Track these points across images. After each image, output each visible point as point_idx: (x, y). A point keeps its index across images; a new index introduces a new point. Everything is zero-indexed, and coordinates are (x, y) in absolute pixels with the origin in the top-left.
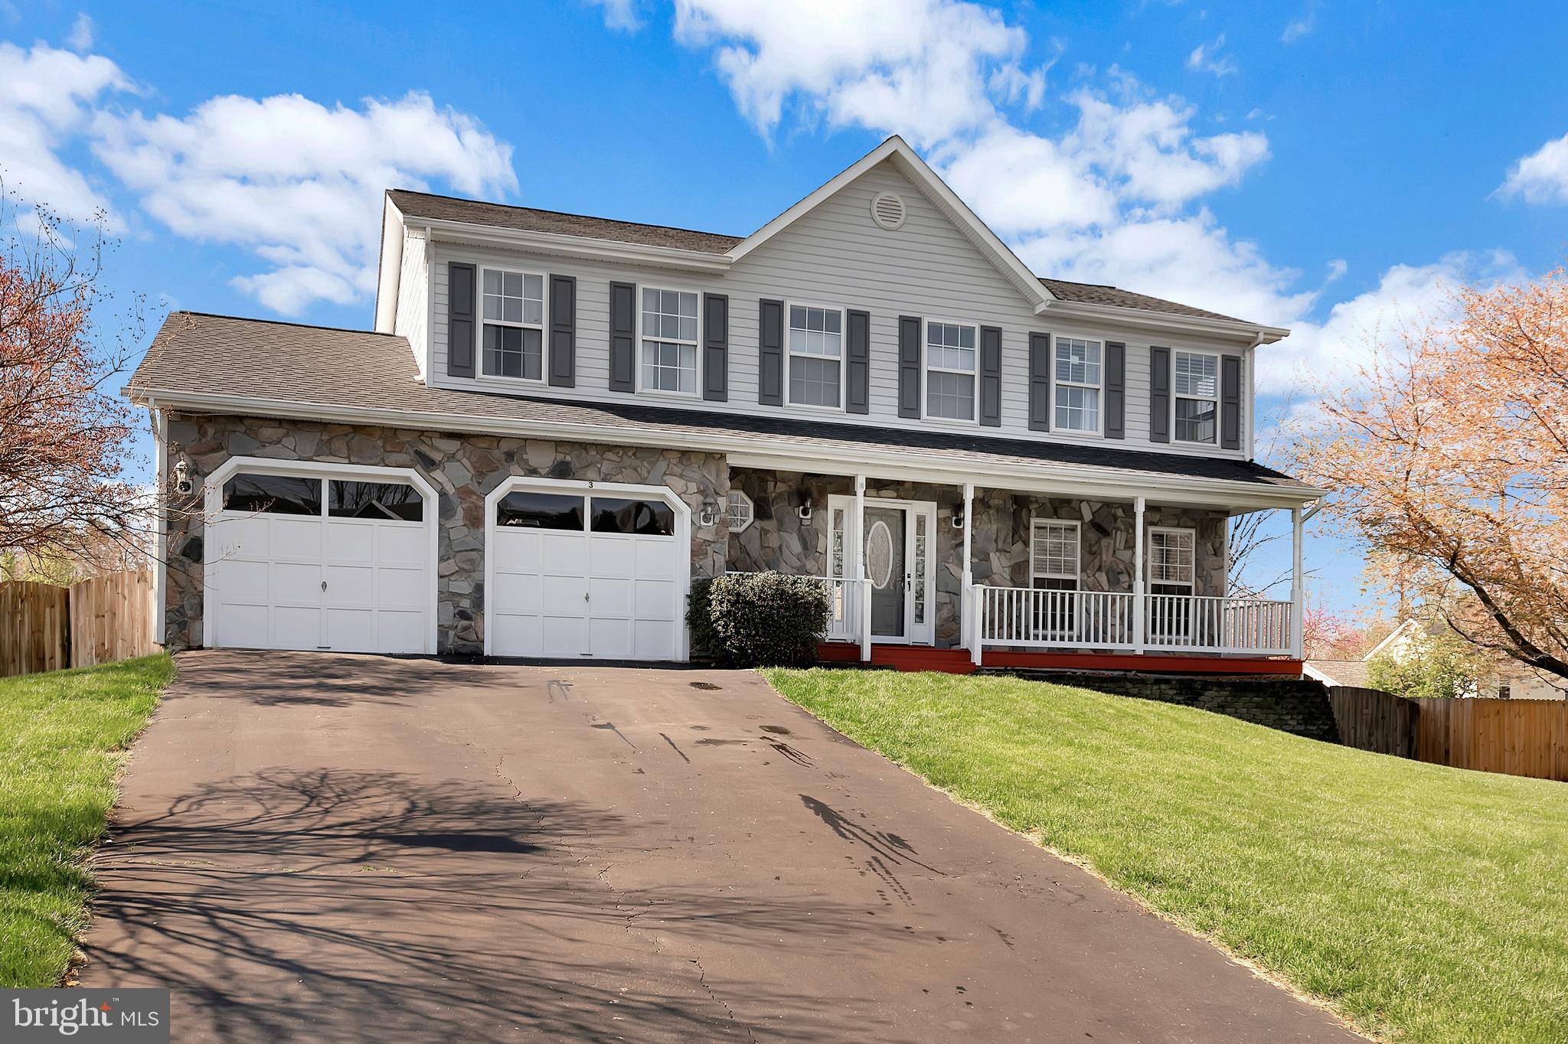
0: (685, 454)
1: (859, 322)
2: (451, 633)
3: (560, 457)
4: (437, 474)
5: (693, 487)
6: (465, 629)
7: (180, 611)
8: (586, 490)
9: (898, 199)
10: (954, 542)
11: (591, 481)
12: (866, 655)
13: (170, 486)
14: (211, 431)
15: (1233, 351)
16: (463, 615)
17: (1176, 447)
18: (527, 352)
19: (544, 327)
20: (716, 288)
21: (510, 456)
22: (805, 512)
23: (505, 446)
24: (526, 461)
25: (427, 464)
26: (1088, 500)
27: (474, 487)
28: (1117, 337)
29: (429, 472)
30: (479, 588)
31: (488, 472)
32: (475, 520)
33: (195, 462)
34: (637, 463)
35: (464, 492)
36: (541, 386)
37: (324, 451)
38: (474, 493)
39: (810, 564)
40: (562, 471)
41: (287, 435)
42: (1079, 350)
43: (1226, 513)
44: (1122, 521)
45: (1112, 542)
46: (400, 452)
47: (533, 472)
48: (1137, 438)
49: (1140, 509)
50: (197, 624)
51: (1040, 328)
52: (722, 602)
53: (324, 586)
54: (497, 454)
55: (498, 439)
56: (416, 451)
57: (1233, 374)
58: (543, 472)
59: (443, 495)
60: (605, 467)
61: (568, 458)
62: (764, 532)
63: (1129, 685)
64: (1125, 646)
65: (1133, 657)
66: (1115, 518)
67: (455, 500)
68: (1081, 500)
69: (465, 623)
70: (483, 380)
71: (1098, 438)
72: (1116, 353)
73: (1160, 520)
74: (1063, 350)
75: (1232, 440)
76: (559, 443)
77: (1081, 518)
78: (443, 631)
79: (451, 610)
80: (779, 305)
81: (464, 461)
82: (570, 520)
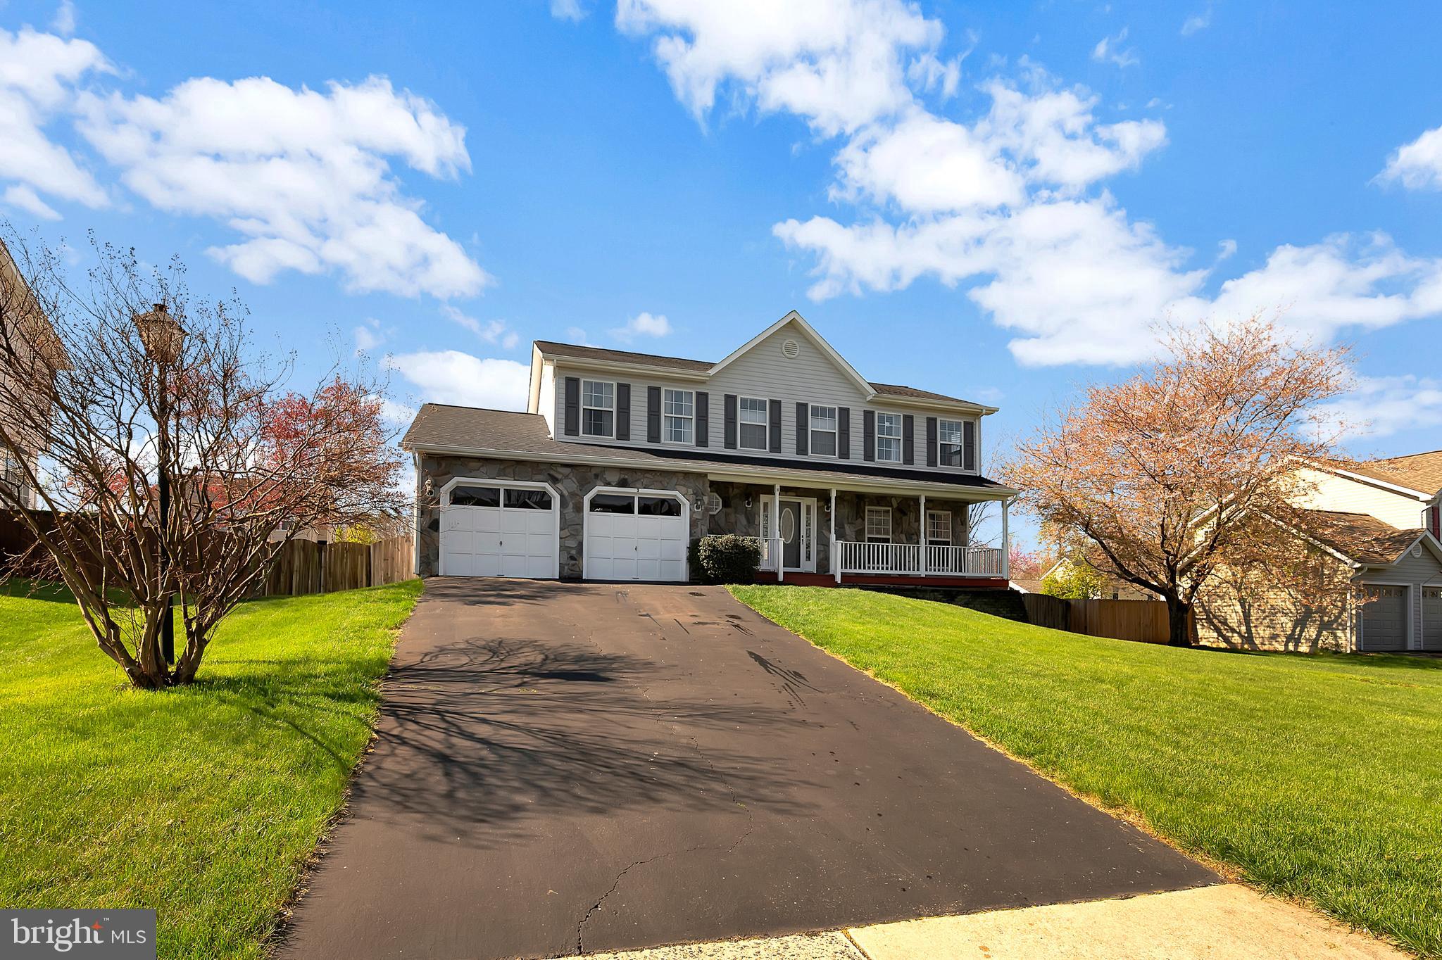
0: (686, 474)
1: (776, 406)
2: (566, 567)
3: (622, 476)
4: (559, 486)
5: (691, 491)
6: (573, 565)
7: (427, 557)
8: (636, 493)
9: (795, 342)
10: (826, 519)
11: (638, 488)
12: (781, 578)
13: (423, 492)
14: (444, 465)
15: (969, 419)
16: (572, 558)
17: (940, 469)
18: (605, 423)
19: (614, 410)
20: (702, 389)
21: (596, 476)
22: (749, 504)
23: (594, 471)
24: (605, 479)
25: (554, 480)
26: (895, 496)
27: (579, 493)
28: (908, 413)
29: (555, 484)
30: (581, 544)
31: (585, 485)
32: (579, 509)
33: (435, 480)
34: (661, 479)
35: (573, 495)
36: (612, 439)
37: (501, 474)
38: (578, 495)
39: (751, 531)
40: (623, 483)
41: (482, 466)
42: (890, 419)
43: (968, 503)
44: (913, 507)
45: (908, 518)
46: (540, 474)
47: (608, 484)
48: (920, 465)
49: (923, 501)
50: (436, 563)
51: (869, 408)
52: (705, 551)
53: (501, 543)
54: (591, 475)
55: (589, 467)
56: (549, 474)
57: (970, 432)
58: (614, 484)
59: (562, 496)
60: (645, 482)
61: (627, 477)
62: (727, 515)
63: (918, 593)
64: (916, 573)
65: (919, 578)
66: (909, 505)
67: (568, 499)
68: (892, 496)
69: (574, 562)
70: (583, 437)
71: (900, 465)
72: (909, 420)
73: (933, 507)
74: (881, 419)
75: (970, 464)
76: (622, 469)
77: (892, 506)
78: (562, 566)
79: (566, 556)
80: (735, 397)
81: (573, 479)
82: (627, 508)
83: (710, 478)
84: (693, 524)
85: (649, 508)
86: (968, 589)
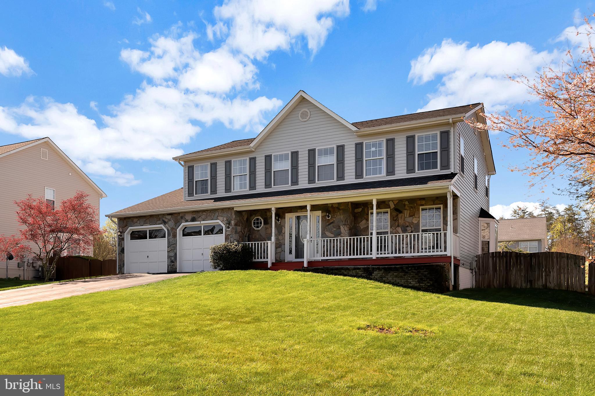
0: (223, 209)
1: (295, 155)
2: (170, 267)
3: (193, 216)
4: (167, 225)
5: (225, 219)
6: (173, 265)
7: (120, 265)
8: (201, 224)
9: (307, 110)
10: (327, 224)
11: (200, 221)
12: (269, 266)
14: (125, 222)
15: (445, 129)
16: (172, 262)
17: (418, 174)
19: (209, 178)
20: (252, 156)
21: (182, 218)
22: (279, 220)
23: (181, 215)
24: (185, 218)
25: (165, 223)
26: (392, 200)
27: (174, 227)
28: (390, 136)
29: (165, 225)
30: (176, 254)
31: (177, 223)
32: (175, 236)
33: (122, 230)
34: (210, 214)
35: (172, 229)
36: (208, 195)
37: (145, 223)
38: (174, 229)
39: (280, 237)
40: (193, 220)
42: (375, 145)
44: (408, 206)
45: (403, 215)
46: (159, 220)
47: (187, 221)
48: (401, 174)
49: (375, 203)
50: (123, 268)
51: (359, 141)
53: (148, 257)
54: (179, 217)
55: (179, 213)
56: (163, 220)
57: (446, 138)
58: (189, 221)
59: (168, 230)
60: (203, 217)
61: (195, 216)
62: (266, 229)
64: (369, 256)
65: (371, 259)
66: (405, 205)
67: (170, 231)
69: (173, 264)
70: (195, 196)
71: (384, 177)
72: (390, 143)
73: (425, 203)
74: (368, 146)
75: (445, 165)
76: (193, 212)
77: (389, 207)
78: (168, 266)
79: (169, 261)
80: (270, 156)
81: (172, 221)
82: (199, 233)
83: (235, 209)
84: (227, 237)
85: (208, 231)
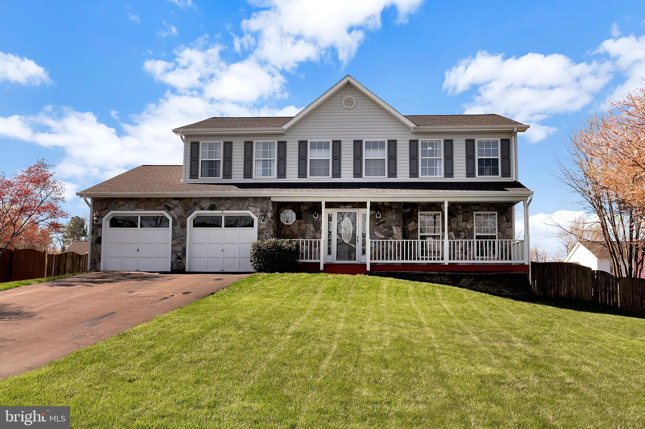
0: (255, 199)
1: (337, 144)
2: (175, 264)
3: (212, 203)
4: (172, 212)
5: (258, 210)
6: (180, 263)
7: (94, 260)
8: (223, 213)
9: (352, 97)
10: (377, 223)
11: (222, 210)
12: (322, 268)
13: (93, 221)
14: (104, 204)
15: (505, 137)
16: (179, 258)
17: (478, 178)
19: (221, 159)
20: (282, 139)
21: (195, 204)
22: (316, 216)
23: (193, 201)
24: (201, 206)
25: (168, 209)
27: (183, 215)
28: (449, 137)
29: (169, 211)
30: (184, 249)
31: (188, 210)
32: (184, 226)
33: (100, 214)
34: (238, 203)
35: (180, 217)
36: (220, 179)
37: (137, 207)
38: (183, 217)
39: (317, 235)
40: (212, 208)
41: (126, 203)
42: (431, 144)
43: (513, 204)
44: (461, 210)
45: (456, 219)
46: (160, 205)
47: (203, 209)
48: (460, 176)
49: (446, 205)
51: (413, 138)
53: (138, 250)
54: (191, 204)
55: (191, 199)
56: (165, 205)
57: (506, 145)
58: (207, 209)
59: (173, 218)
60: (227, 205)
61: (215, 203)
62: (300, 224)
63: (425, 277)
66: (458, 209)
67: (177, 220)
69: (180, 260)
70: (201, 179)
71: (442, 178)
72: (449, 145)
73: (479, 209)
74: (424, 145)
75: (507, 172)
76: (212, 199)
77: (442, 210)
78: (172, 264)
79: (175, 256)
80: (306, 142)
81: (180, 207)
82: (217, 224)
83: (272, 199)
84: (260, 232)
85: (232, 223)
86: (470, 274)
